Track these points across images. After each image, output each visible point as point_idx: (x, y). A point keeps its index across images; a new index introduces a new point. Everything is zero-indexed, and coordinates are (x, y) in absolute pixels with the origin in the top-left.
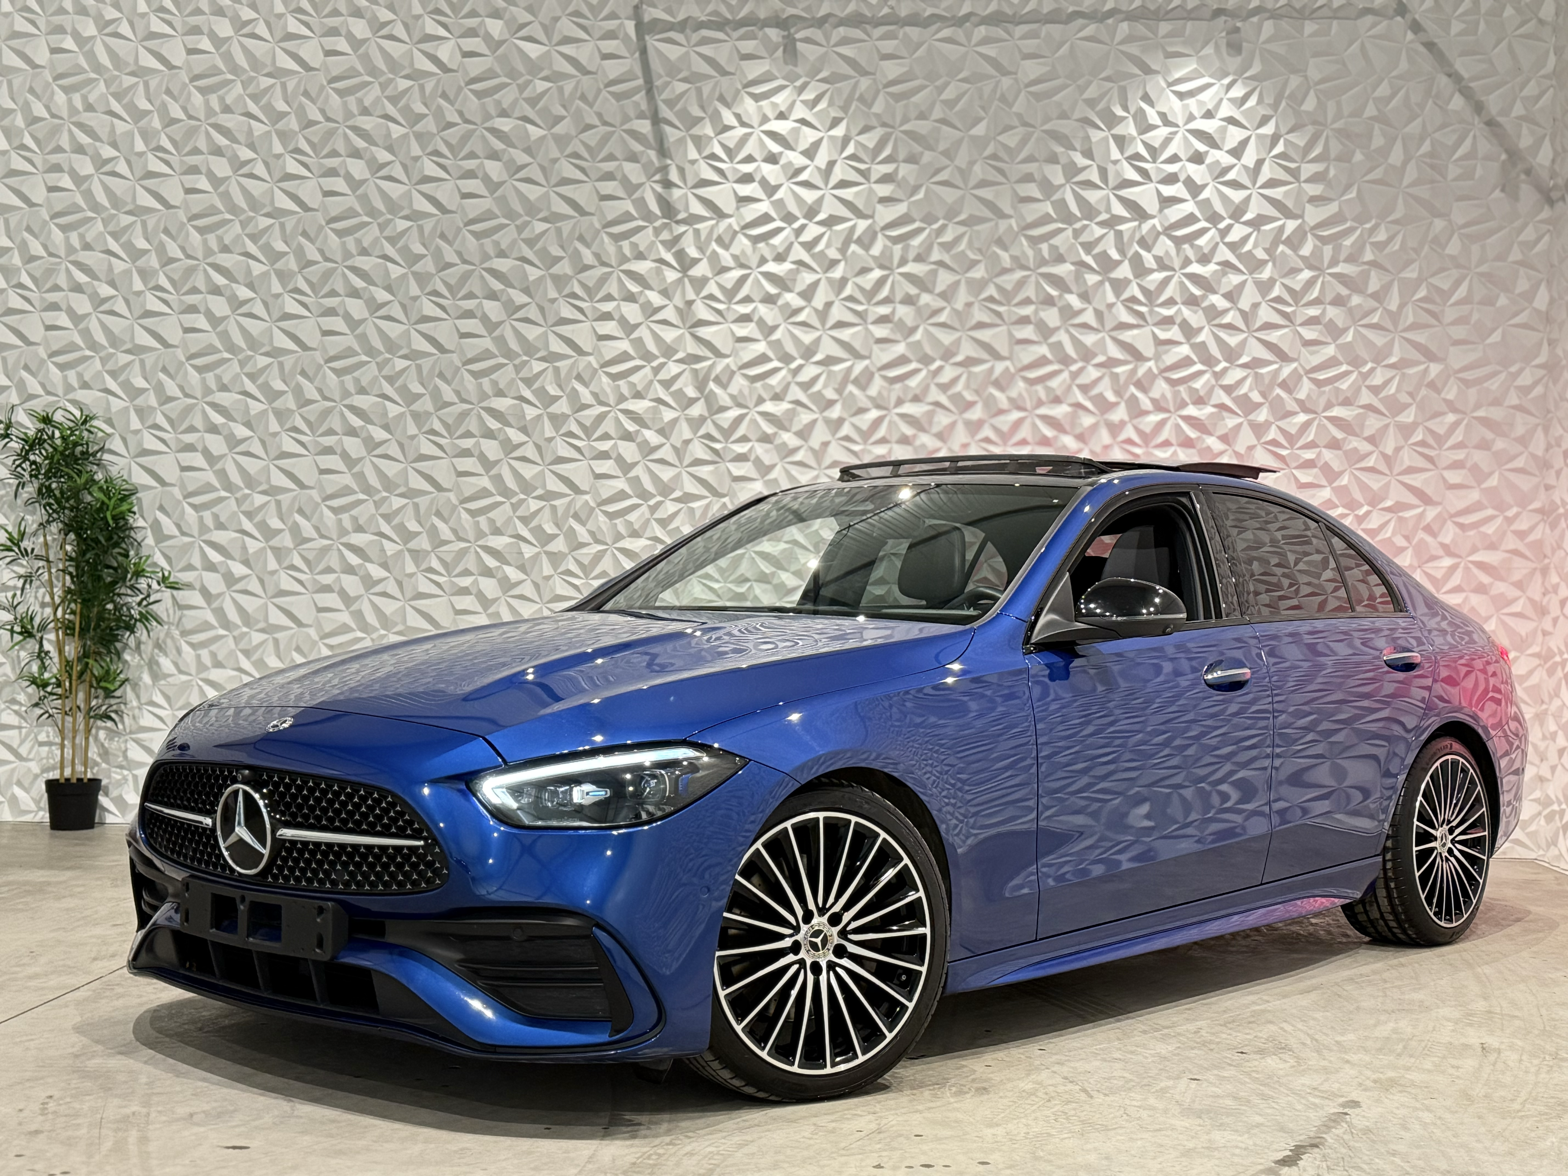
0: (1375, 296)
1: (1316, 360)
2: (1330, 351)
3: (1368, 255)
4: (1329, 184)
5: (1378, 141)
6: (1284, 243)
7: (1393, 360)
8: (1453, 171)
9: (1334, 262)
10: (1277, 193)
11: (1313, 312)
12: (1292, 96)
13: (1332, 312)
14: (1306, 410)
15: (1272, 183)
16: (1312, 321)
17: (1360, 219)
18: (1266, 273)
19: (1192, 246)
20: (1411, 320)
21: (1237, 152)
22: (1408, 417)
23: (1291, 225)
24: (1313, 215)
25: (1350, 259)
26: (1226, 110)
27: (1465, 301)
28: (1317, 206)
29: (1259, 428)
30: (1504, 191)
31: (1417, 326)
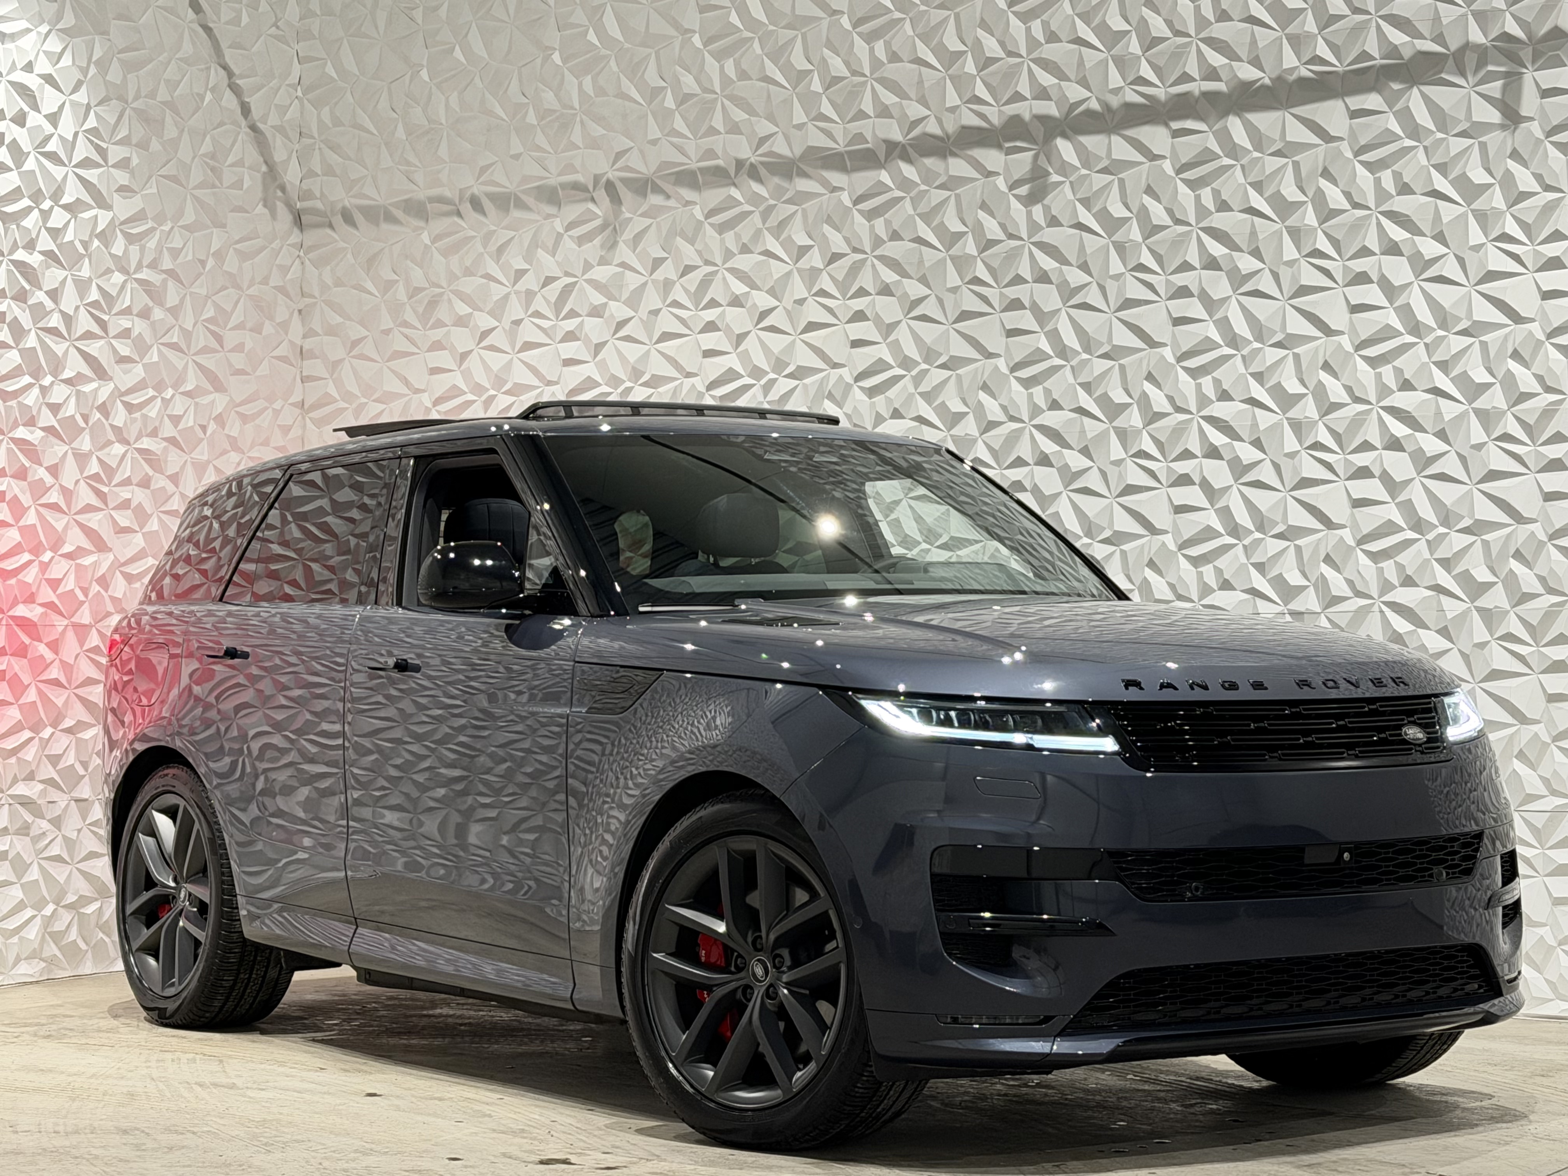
0: (174, 311)
1: (129, 381)
2: (138, 372)
3: (167, 263)
4: (132, 173)
5: (171, 132)
6: (97, 236)
7: (189, 387)
8: (228, 178)
9: (139, 267)
10: (92, 175)
11: (125, 323)
12: (97, 63)
13: (139, 327)
14: (121, 439)
15: (86, 163)
16: (125, 334)
17: (160, 219)
18: (85, 272)
19: (18, 226)
20: (202, 344)
21: (53, 119)
22: (203, 453)
23: (104, 218)
24: (123, 208)
25: (153, 265)
26: (43, 66)
27: (240, 327)
28: (124, 198)
29: (82, 459)
30: (265, 206)
31: (205, 350)
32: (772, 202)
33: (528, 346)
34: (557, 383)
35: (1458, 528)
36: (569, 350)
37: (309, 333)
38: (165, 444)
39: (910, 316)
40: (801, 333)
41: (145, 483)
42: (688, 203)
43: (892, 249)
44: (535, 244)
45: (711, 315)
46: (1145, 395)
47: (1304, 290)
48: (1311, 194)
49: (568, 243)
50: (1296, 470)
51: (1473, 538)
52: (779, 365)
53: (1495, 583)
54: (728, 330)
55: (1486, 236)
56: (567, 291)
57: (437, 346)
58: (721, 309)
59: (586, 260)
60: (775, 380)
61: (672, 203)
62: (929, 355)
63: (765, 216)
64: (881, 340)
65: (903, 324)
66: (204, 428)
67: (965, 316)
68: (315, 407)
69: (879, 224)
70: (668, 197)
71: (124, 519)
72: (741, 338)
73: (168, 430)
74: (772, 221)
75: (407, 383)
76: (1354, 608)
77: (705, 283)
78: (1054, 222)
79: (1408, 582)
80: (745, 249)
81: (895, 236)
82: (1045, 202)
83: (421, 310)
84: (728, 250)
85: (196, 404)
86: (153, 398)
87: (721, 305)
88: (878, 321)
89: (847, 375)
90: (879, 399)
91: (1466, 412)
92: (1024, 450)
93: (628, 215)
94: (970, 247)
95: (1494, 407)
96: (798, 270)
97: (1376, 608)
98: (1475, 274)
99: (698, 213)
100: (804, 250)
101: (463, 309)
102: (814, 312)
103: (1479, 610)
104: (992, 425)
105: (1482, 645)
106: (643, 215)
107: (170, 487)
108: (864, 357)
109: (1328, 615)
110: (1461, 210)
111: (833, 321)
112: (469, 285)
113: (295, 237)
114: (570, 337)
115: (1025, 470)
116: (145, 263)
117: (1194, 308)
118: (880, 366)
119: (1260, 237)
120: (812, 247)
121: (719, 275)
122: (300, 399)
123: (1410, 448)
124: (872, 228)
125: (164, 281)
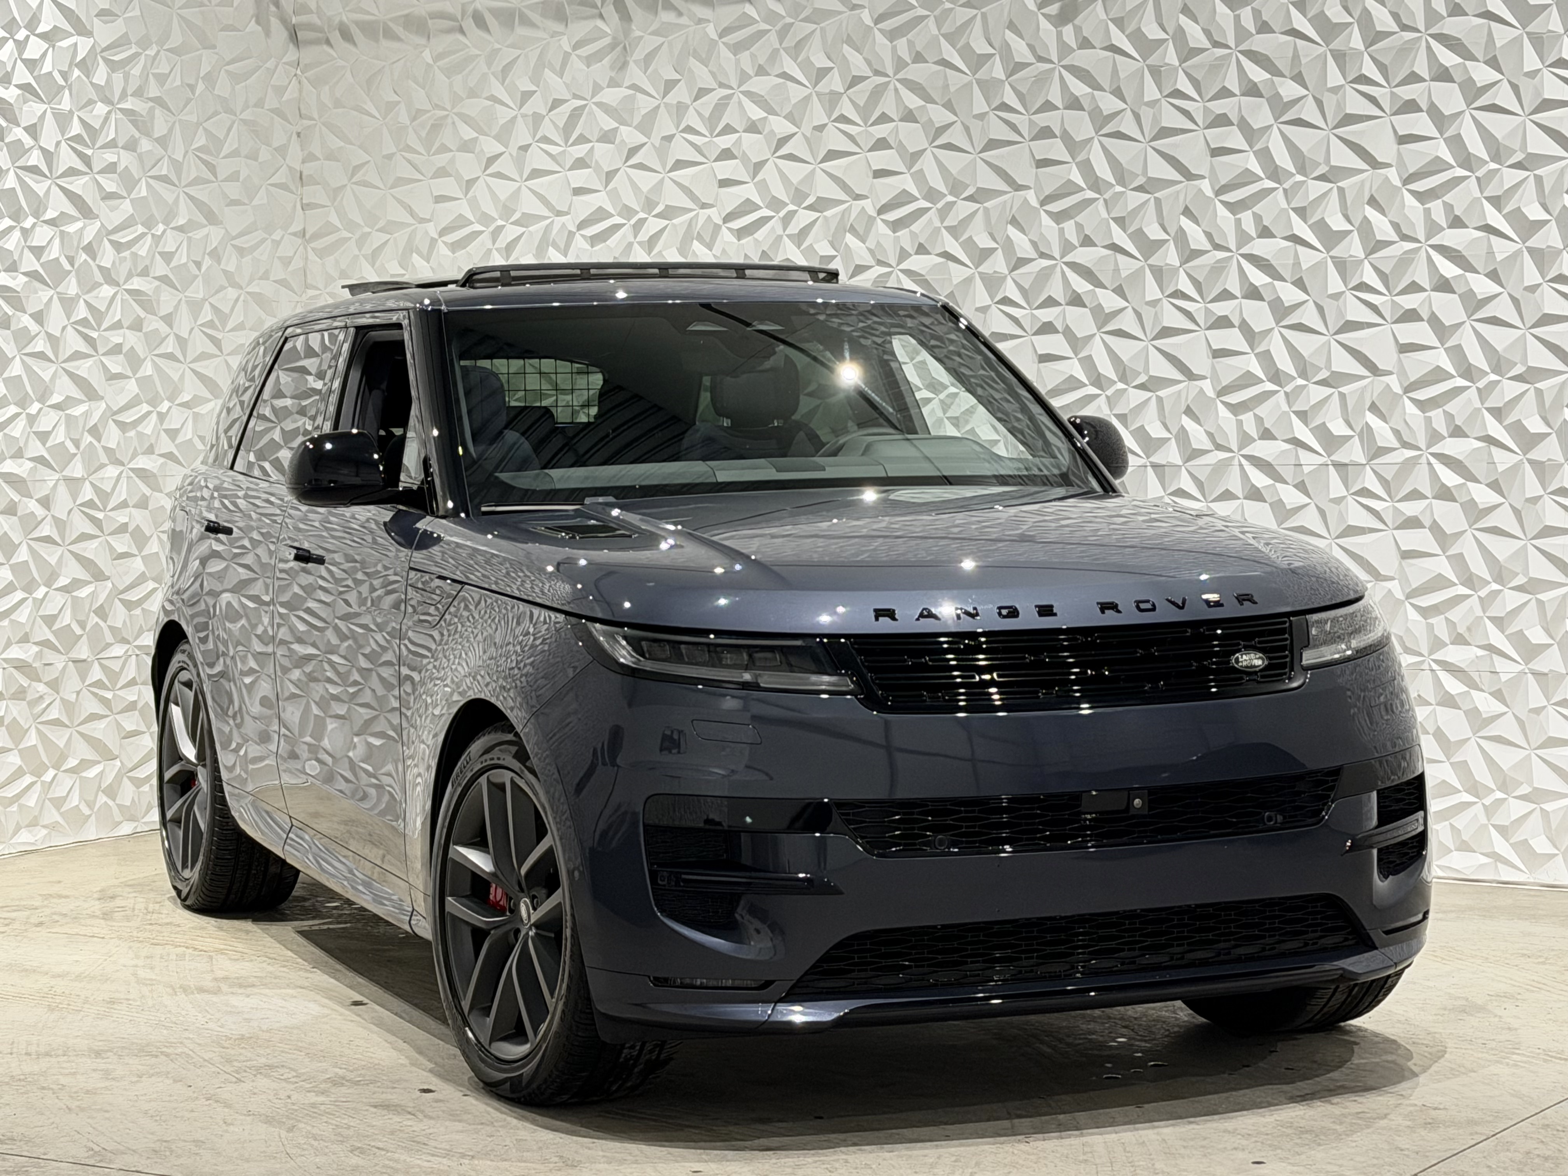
0: (163, 142)
1: (116, 219)
2: (126, 208)
3: (153, 91)
6: (76, 65)
7: (181, 221)
9: (123, 96)
11: (110, 157)
13: (126, 159)
14: (110, 280)
16: (111, 168)
17: (145, 43)
18: (66, 103)
20: (193, 175)
22: (197, 291)
23: (84, 45)
24: (105, 33)
25: (139, 93)
27: (235, 154)
28: (106, 22)
29: (68, 304)
30: (258, 22)
31: (198, 181)
32: (789, 20)
33: (536, 173)
34: (567, 213)
35: (1509, 375)
36: (579, 178)
37: (310, 158)
38: (157, 283)
39: (936, 143)
40: (821, 162)
41: (137, 326)
42: (700, 21)
43: (916, 72)
44: (541, 64)
45: (726, 142)
46: (1181, 231)
47: (1350, 119)
48: (1356, 15)
49: (576, 64)
50: (1340, 313)
51: (1526, 386)
52: (799, 196)
53: (1550, 434)
54: (745, 159)
55: (1543, 63)
56: (575, 115)
57: (442, 173)
58: (738, 135)
59: (595, 83)
60: (796, 211)
61: (684, 20)
62: (956, 187)
63: (783, 34)
64: (904, 170)
65: (928, 152)
66: (198, 264)
67: (992, 144)
68: (316, 236)
69: (902, 44)
70: (680, 14)
71: (115, 365)
72: (759, 166)
73: (160, 268)
74: (789, 42)
75: (412, 213)
76: (1400, 460)
77: (721, 106)
78: (1085, 44)
79: (1457, 432)
80: (761, 71)
81: (919, 58)
82: (1077, 22)
83: (423, 134)
84: (743, 72)
85: (189, 238)
86: (143, 235)
87: (737, 132)
88: (901, 149)
89: (869, 206)
90: (903, 233)
91: (1519, 252)
92: (1056, 290)
93: (640, 34)
94: (998, 71)
95: (1549, 247)
96: (818, 94)
97: (1423, 460)
98: (1530, 103)
99: (711, 31)
100: (822, 73)
101: (468, 133)
102: (834, 140)
103: (1531, 462)
104: (1022, 262)
105: (1535, 500)
106: (653, 33)
107: (164, 329)
108: (888, 188)
109: (1374, 467)
110: (1517, 33)
111: (855, 149)
112: (474, 107)
113: (292, 54)
114: (580, 164)
115: (1056, 310)
116: (129, 93)
117: (1234, 138)
118: (904, 198)
119: (1303, 62)
120: (832, 68)
121: (735, 98)
122: (300, 228)
123: (1460, 289)
124: (894, 49)
125: (152, 109)
